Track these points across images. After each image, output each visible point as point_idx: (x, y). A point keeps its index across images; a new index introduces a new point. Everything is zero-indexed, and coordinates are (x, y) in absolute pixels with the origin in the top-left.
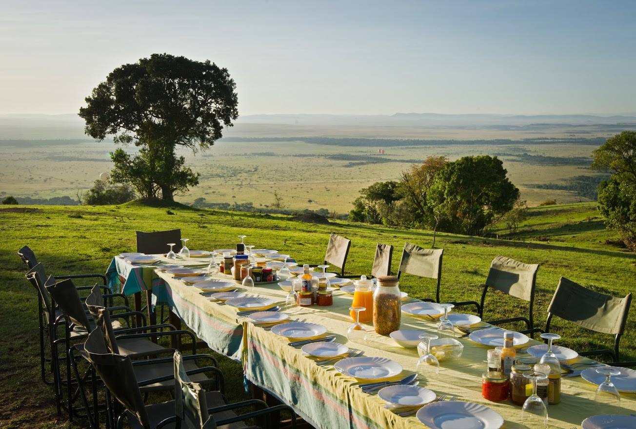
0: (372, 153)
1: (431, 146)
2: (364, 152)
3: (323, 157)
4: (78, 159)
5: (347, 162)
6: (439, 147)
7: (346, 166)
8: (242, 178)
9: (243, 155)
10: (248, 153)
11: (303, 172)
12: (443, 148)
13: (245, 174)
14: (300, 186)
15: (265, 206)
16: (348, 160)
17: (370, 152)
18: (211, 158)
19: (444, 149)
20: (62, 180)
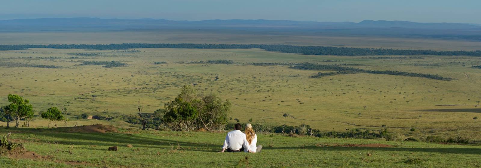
0: (342, 63)
1: (407, 56)
2: (333, 62)
3: (287, 66)
4: (26, 66)
5: (316, 72)
6: (416, 58)
7: (315, 77)
8: (202, 88)
9: (199, 63)
10: (205, 61)
11: (269, 82)
12: (421, 58)
13: (205, 84)
14: (268, 98)
15: (235, 119)
16: (317, 69)
17: (339, 61)
18: (164, 65)
19: (422, 60)
20: (11, 87)
